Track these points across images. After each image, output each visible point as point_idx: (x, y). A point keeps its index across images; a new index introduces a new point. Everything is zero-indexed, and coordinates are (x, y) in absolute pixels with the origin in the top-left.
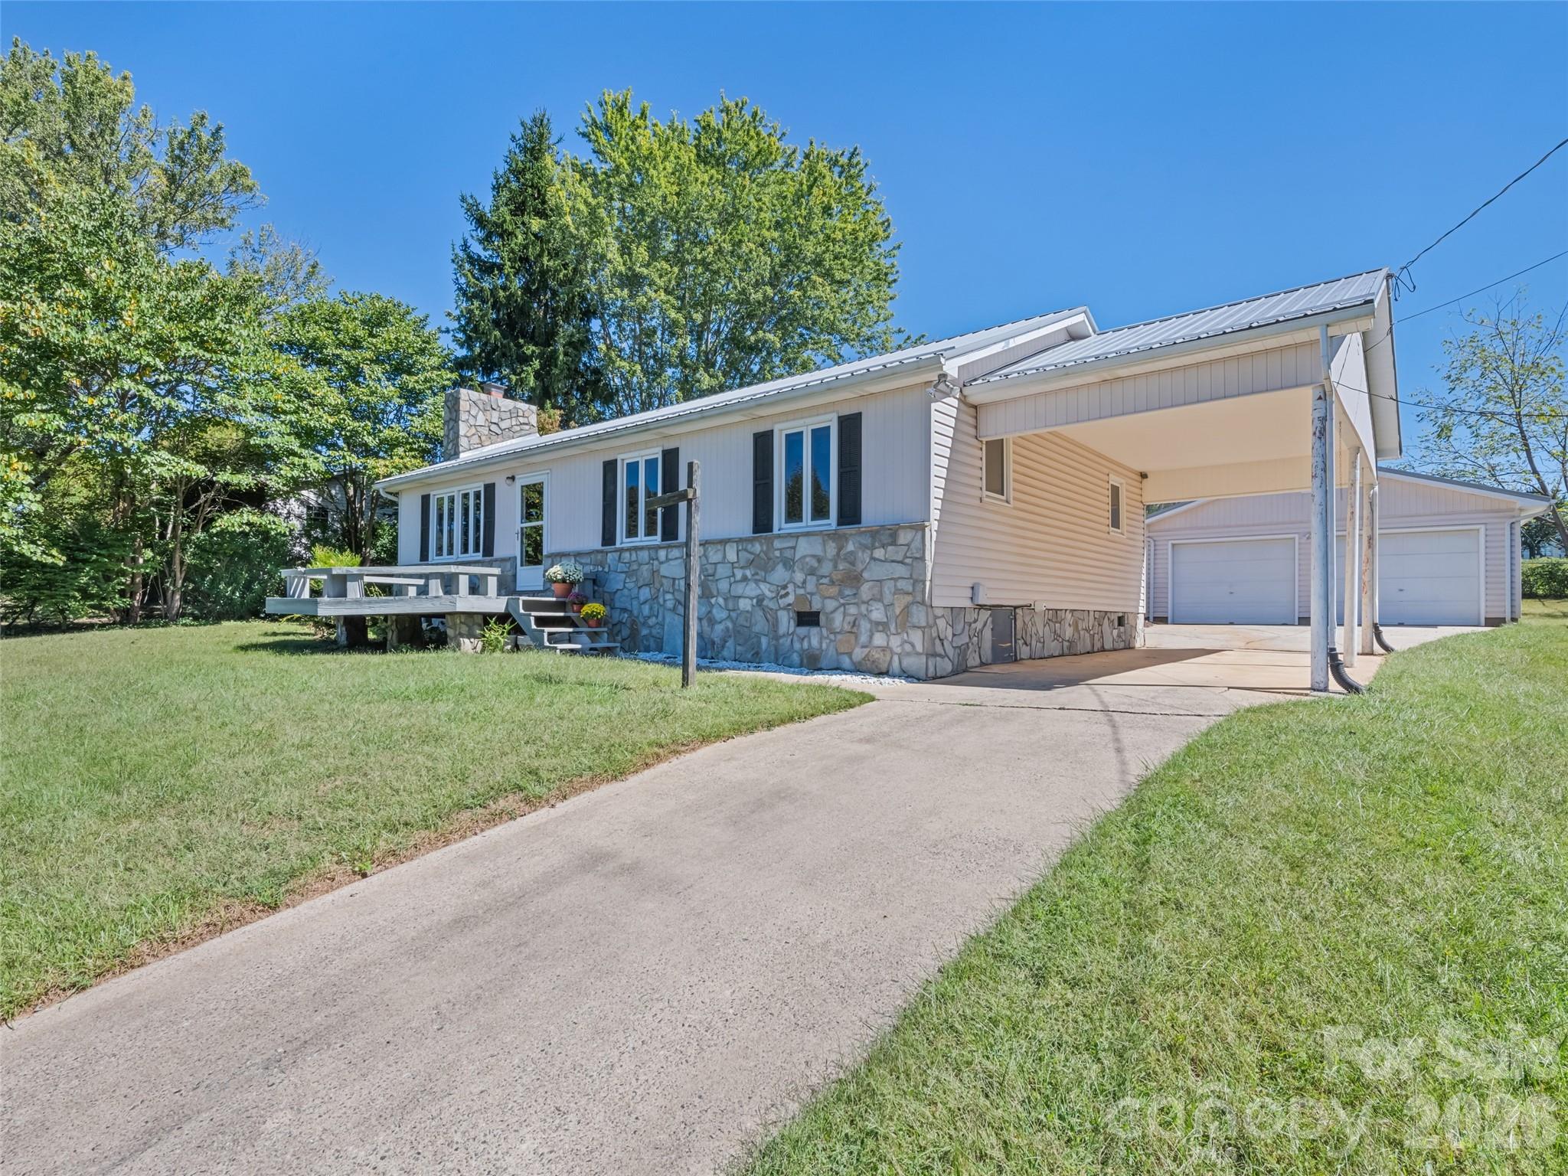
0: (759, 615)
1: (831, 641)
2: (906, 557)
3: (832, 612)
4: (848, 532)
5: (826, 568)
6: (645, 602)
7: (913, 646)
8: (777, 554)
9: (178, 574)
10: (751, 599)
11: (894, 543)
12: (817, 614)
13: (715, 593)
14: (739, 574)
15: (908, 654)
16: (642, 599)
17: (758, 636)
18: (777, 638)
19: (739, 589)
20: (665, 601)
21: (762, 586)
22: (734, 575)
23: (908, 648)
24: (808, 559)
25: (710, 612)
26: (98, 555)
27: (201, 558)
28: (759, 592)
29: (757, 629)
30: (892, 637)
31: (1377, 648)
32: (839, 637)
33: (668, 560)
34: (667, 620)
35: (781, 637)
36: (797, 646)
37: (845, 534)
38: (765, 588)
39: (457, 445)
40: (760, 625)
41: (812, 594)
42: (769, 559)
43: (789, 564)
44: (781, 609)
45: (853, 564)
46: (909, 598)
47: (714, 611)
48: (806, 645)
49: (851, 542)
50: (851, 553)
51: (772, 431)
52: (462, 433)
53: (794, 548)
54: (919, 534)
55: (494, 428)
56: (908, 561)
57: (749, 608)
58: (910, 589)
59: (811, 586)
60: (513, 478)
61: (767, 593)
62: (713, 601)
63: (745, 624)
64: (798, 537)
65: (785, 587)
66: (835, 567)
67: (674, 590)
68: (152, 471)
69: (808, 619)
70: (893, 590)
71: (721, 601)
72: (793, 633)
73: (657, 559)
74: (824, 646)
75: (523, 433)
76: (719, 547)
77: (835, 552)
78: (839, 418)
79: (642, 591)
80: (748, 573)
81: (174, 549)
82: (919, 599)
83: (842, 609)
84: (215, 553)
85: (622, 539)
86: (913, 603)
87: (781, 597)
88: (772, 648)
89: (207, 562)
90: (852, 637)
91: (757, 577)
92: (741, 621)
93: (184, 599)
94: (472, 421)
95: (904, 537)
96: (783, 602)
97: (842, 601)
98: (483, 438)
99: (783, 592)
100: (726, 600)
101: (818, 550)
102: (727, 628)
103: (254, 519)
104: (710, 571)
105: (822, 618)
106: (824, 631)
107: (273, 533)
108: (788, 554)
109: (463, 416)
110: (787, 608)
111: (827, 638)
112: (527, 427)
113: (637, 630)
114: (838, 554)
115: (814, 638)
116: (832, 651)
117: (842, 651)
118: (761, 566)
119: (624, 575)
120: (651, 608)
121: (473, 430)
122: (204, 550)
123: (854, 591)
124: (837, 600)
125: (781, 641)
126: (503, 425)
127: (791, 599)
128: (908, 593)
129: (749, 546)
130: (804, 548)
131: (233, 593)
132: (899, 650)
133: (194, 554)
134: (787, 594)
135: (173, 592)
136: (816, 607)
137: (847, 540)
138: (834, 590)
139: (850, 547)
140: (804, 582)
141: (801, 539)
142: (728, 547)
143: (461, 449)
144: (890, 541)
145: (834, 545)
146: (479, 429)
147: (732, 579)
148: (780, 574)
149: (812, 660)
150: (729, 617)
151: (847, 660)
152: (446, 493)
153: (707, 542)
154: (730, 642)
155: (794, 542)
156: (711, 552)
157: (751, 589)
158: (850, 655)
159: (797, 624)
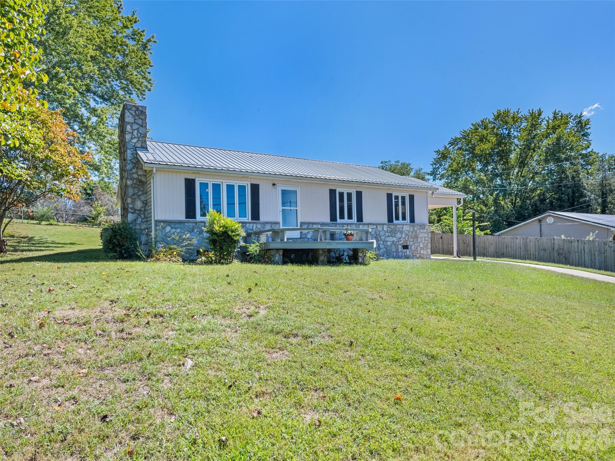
0: (393, 246)
1: (412, 252)
2: (427, 232)
3: (412, 245)
5: (410, 234)
8: (398, 229)
10: (391, 242)
11: (424, 228)
13: (380, 240)
14: (387, 234)
15: (427, 255)
17: (393, 252)
19: (388, 239)
21: (394, 238)
23: (427, 253)
28: (393, 240)
29: (393, 250)
30: (424, 251)
36: (403, 254)
37: (414, 225)
40: (394, 249)
41: (407, 240)
42: (395, 230)
43: (401, 232)
44: (399, 244)
45: (416, 233)
46: (427, 242)
48: (406, 254)
49: (415, 228)
50: (416, 230)
51: (392, 194)
53: (403, 228)
57: (390, 244)
58: (428, 239)
59: (406, 238)
60: (276, 185)
61: (395, 240)
65: (400, 238)
66: (412, 233)
69: (405, 247)
70: (424, 240)
71: (382, 242)
72: (402, 251)
74: (410, 254)
76: (381, 225)
78: (409, 195)
80: (390, 234)
82: (429, 242)
83: (414, 244)
85: (339, 220)
87: (399, 241)
88: (397, 255)
90: (416, 251)
91: (392, 235)
92: (388, 248)
95: (426, 227)
100: (383, 242)
101: (407, 229)
102: (384, 251)
104: (378, 233)
105: (409, 247)
106: (410, 250)
108: (401, 229)
110: (401, 244)
114: (412, 230)
115: (408, 252)
116: (412, 254)
117: (414, 254)
118: (393, 233)
123: (417, 240)
124: (413, 242)
125: (399, 253)
127: (402, 242)
129: (388, 226)
136: (408, 244)
138: (412, 240)
141: (404, 226)
142: (384, 226)
145: (412, 228)
147: (385, 236)
148: (399, 235)
149: (407, 257)
150: (385, 247)
151: (415, 257)
152: (211, 181)
153: (378, 224)
154: (385, 255)
155: (402, 226)
156: (379, 227)
157: (391, 239)
158: (416, 256)
159: (403, 249)
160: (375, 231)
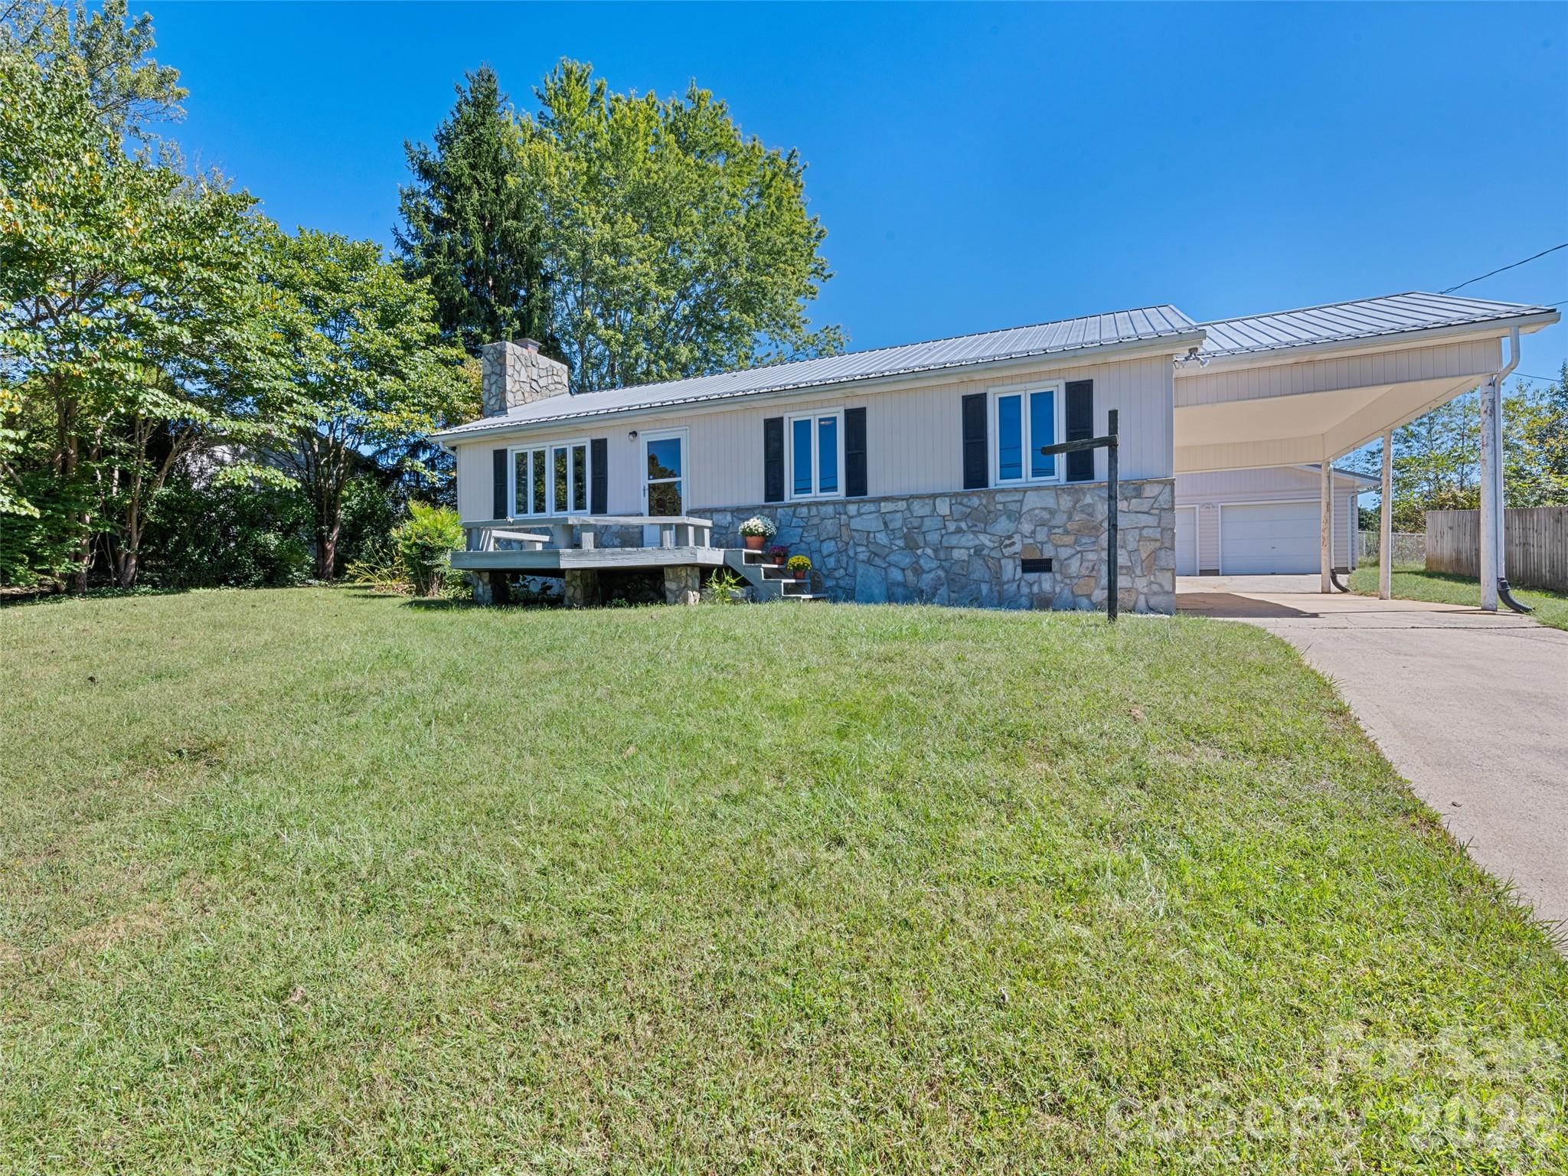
0: (978, 563)
1: (1066, 584)
2: (1152, 508)
3: (1069, 558)
4: (1086, 486)
5: (1060, 519)
6: (829, 555)
7: (1161, 585)
8: (1000, 507)
9: (135, 535)
10: (968, 549)
11: (1139, 496)
12: (1050, 560)
13: (922, 545)
14: (952, 527)
15: (1155, 593)
16: (825, 552)
17: (978, 582)
18: (1001, 584)
19: (954, 540)
20: (856, 553)
21: (981, 537)
22: (945, 527)
23: (1155, 588)
24: (1037, 511)
25: (917, 562)
26: (53, 509)
27: (165, 517)
28: (977, 542)
29: (976, 576)
30: (1137, 580)
31: (1334, 588)
32: (1075, 581)
33: (859, 514)
34: (860, 571)
35: (1004, 583)
36: (1025, 590)
37: (1082, 489)
38: (984, 539)
39: (503, 400)
40: (979, 571)
41: (1042, 543)
42: (989, 512)
43: (1015, 516)
44: (1004, 557)
45: (1091, 515)
46: (1158, 544)
47: (922, 562)
48: (1035, 589)
49: (1088, 496)
50: (1089, 505)
51: (985, 394)
52: (508, 388)
53: (1021, 502)
54: (1168, 489)
55: (534, 384)
56: (1153, 511)
57: (966, 558)
58: (1158, 536)
59: (1041, 536)
60: (634, 434)
61: (988, 543)
62: (919, 552)
63: (961, 572)
64: (1025, 492)
65: (1010, 537)
66: (1070, 518)
67: (869, 542)
68: (151, 412)
69: (1037, 565)
70: (1137, 538)
71: (929, 551)
72: (1020, 580)
73: (846, 513)
74: (1058, 589)
75: (558, 392)
76: (927, 501)
77: (1070, 504)
78: (1067, 384)
79: (825, 545)
80: (963, 525)
81: (131, 505)
82: (1167, 545)
83: (1079, 555)
84: (180, 512)
85: (789, 494)
86: (1160, 549)
87: (1006, 546)
88: (996, 594)
89: (170, 521)
90: (1093, 580)
91: (974, 529)
92: (956, 569)
93: (141, 565)
94: (516, 376)
95: (1150, 491)
96: (1007, 551)
97: (1078, 549)
98: (526, 395)
99: (1007, 542)
100: (935, 551)
101: (1050, 502)
102: (939, 578)
103: (257, 473)
104: (916, 524)
105: (1055, 565)
106: (1058, 577)
107: (277, 489)
108: (1014, 507)
109: (510, 371)
110: (1012, 557)
111: (1062, 582)
112: (560, 386)
113: (820, 582)
114: (1074, 507)
115: (1046, 582)
116: (1066, 592)
117: (1080, 593)
118: (980, 520)
119: (800, 530)
120: (838, 561)
121: (517, 387)
122: (168, 508)
123: (1093, 539)
124: (1073, 548)
125: (1006, 587)
126: (542, 382)
127: (1018, 548)
128: (1156, 540)
129: (965, 500)
130: (1032, 500)
131: (201, 556)
132: (1146, 590)
133: (157, 512)
134: (1013, 544)
135: (128, 556)
136: (1046, 556)
137: (1084, 494)
138: (1070, 539)
139: (1088, 500)
140: (1034, 532)
141: (1028, 493)
142: (938, 501)
143: (508, 404)
144: (1134, 494)
145: (1069, 498)
146: (522, 385)
147: (943, 531)
148: (1003, 525)
149: (1044, 603)
150: (941, 567)
151: (1085, 601)
152: (530, 449)
153: (912, 497)
154: (943, 591)
155: (1018, 497)
156: (917, 506)
157: (969, 540)
158: (1089, 596)
159: (1024, 571)
160: (904, 519)
